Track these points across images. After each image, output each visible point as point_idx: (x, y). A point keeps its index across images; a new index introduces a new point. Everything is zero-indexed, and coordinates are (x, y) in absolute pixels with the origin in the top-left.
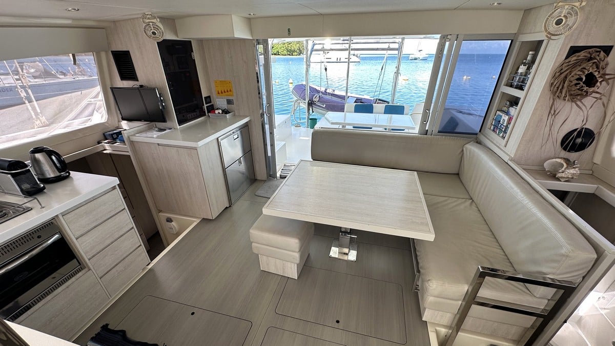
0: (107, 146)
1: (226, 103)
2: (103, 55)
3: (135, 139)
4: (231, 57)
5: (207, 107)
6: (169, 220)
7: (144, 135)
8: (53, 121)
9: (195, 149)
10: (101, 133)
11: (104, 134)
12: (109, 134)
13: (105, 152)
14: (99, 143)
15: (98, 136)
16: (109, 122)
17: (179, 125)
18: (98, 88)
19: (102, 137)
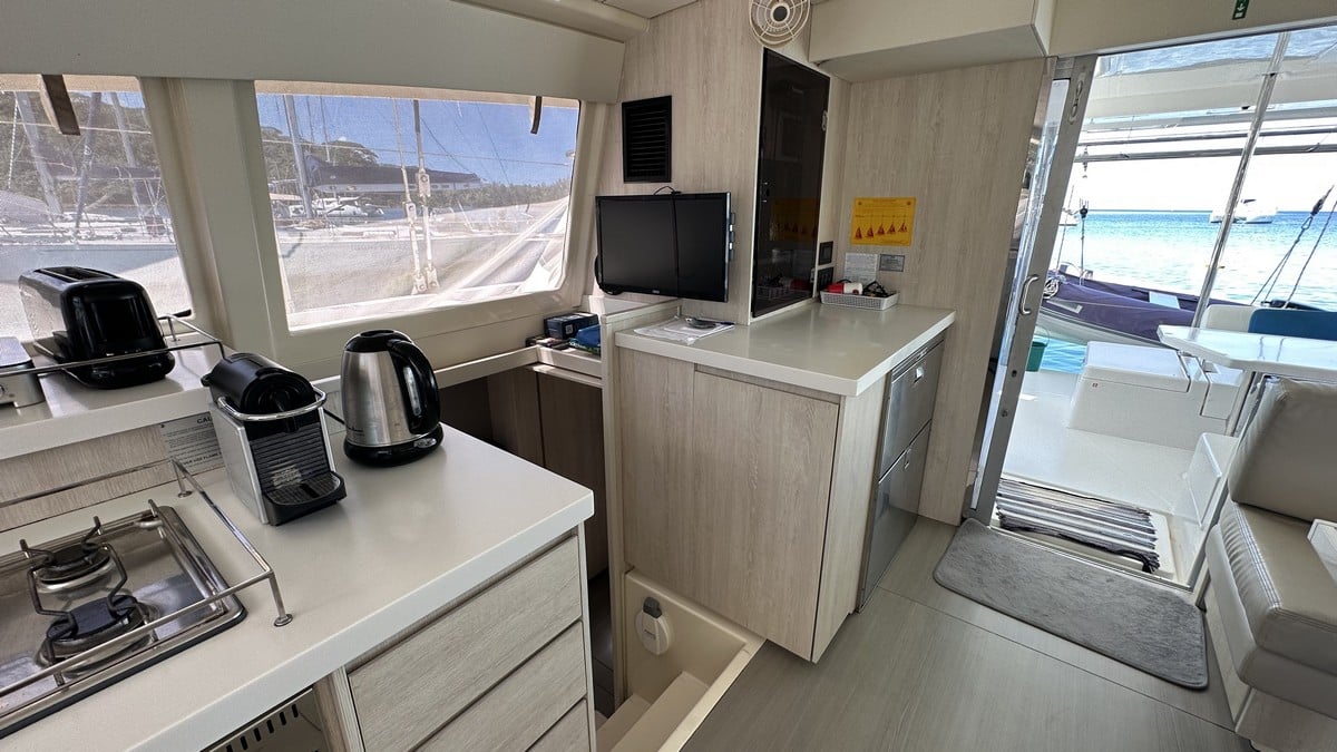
0: (546, 354)
1: (875, 265)
2: (601, 112)
3: (628, 341)
4: (937, 124)
5: (819, 271)
6: (652, 608)
7: (655, 332)
8: (447, 272)
9: (838, 401)
10: (538, 320)
11: (545, 322)
12: (558, 323)
13: (536, 368)
14: (529, 342)
15: (530, 325)
16: (563, 295)
17: (754, 316)
18: (564, 204)
19: (539, 328)
